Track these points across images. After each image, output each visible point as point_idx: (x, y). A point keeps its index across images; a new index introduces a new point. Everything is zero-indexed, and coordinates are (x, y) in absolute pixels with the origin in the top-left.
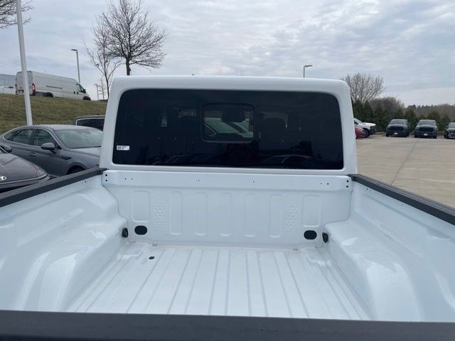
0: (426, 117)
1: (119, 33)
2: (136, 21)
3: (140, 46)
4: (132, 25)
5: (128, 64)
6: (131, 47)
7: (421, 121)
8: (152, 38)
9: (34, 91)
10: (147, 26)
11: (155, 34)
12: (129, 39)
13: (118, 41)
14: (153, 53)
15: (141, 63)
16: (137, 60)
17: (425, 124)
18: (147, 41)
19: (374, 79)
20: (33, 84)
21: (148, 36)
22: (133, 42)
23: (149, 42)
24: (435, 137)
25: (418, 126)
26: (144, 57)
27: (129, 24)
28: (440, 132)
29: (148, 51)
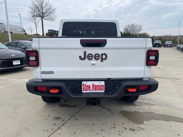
0: (157, 39)
1: (38, 8)
2: (45, 3)
3: (47, 12)
4: (43, 4)
5: (42, 20)
6: (43, 13)
7: (156, 41)
8: (51, 10)
9: (5, 31)
10: (49, 4)
11: (53, 8)
12: (42, 10)
13: (38, 11)
14: (52, 15)
15: (47, 19)
16: (46, 18)
17: (157, 42)
18: (50, 10)
19: (139, 26)
20: (4, 28)
21: (50, 8)
22: (44, 11)
23: (50, 11)
24: (161, 47)
25: (154, 43)
26: (48, 17)
27: (42, 4)
28: (163, 45)
29: (50, 15)
